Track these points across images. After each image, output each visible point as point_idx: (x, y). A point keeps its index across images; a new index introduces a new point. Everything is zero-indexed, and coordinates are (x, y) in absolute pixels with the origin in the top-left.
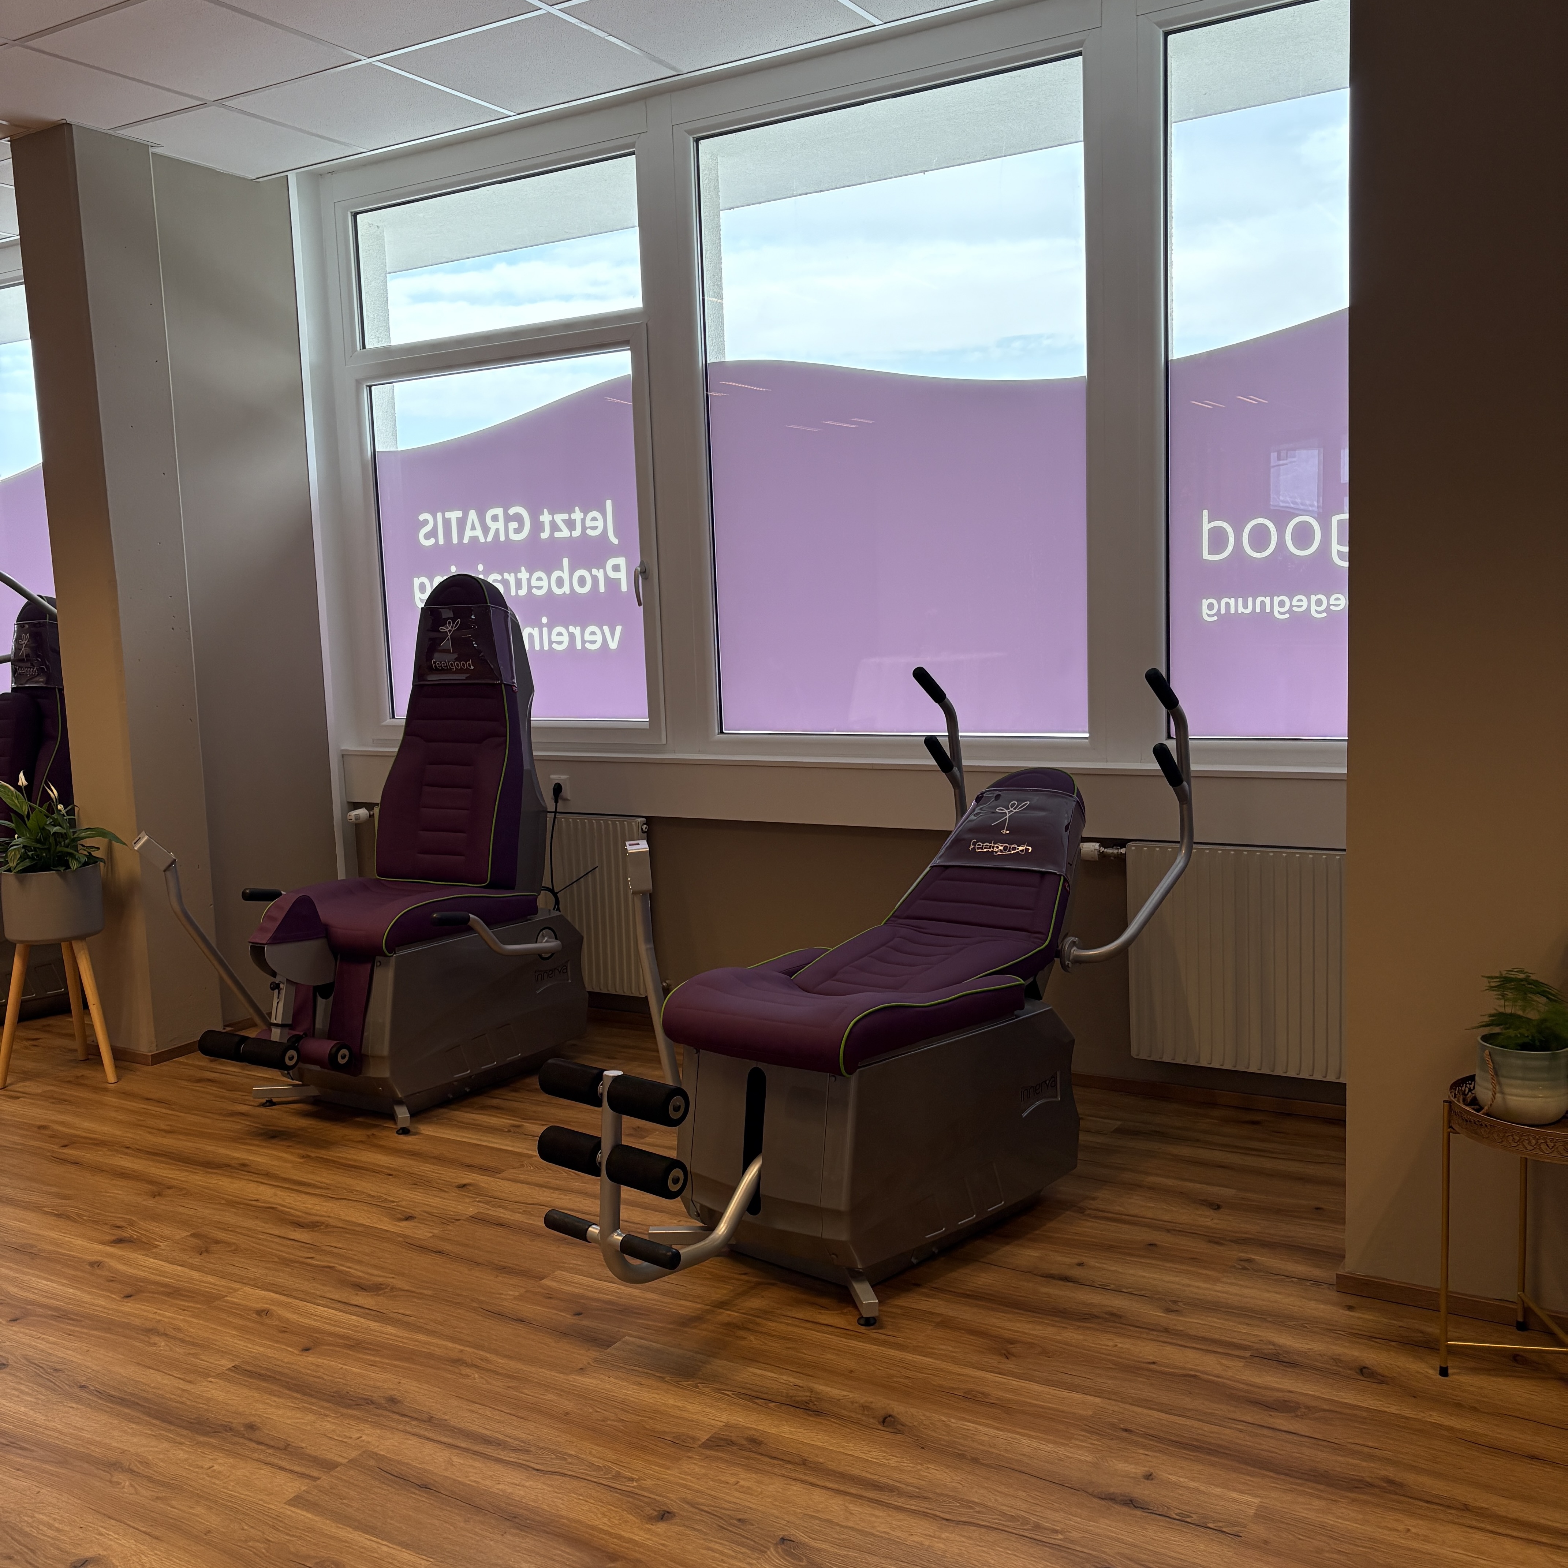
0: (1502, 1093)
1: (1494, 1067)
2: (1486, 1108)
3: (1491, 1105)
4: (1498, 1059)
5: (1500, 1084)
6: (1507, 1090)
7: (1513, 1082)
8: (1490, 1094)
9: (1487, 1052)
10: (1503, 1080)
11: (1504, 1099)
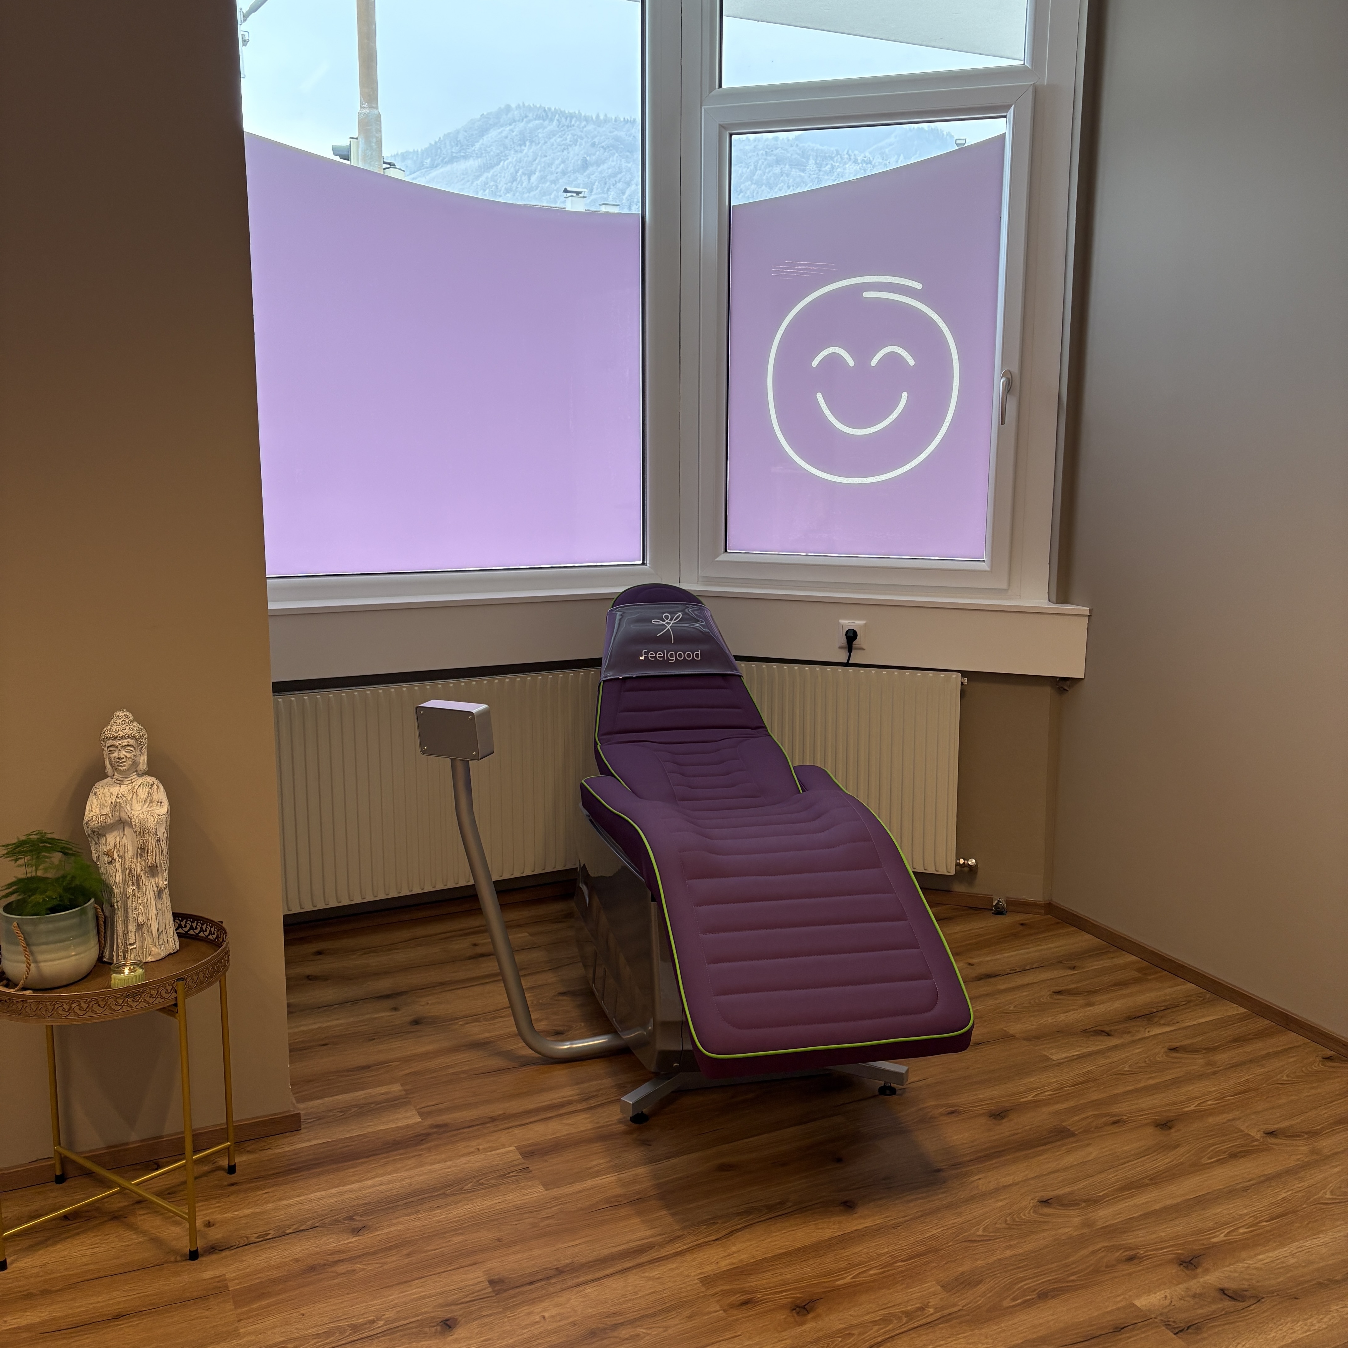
0: (36, 962)
1: (24, 938)
2: (22, 982)
3: (26, 978)
4: (28, 928)
5: (32, 953)
6: (40, 957)
7: (44, 947)
8: (24, 966)
9: (15, 924)
10: (34, 949)
11: (38, 967)
